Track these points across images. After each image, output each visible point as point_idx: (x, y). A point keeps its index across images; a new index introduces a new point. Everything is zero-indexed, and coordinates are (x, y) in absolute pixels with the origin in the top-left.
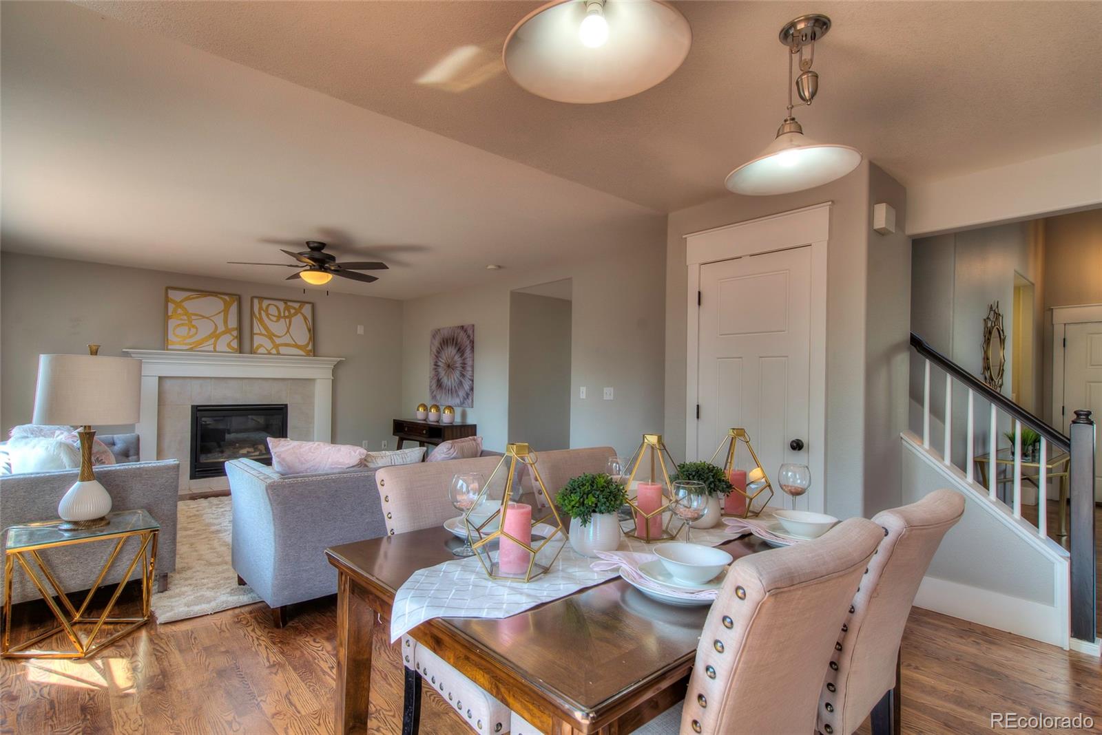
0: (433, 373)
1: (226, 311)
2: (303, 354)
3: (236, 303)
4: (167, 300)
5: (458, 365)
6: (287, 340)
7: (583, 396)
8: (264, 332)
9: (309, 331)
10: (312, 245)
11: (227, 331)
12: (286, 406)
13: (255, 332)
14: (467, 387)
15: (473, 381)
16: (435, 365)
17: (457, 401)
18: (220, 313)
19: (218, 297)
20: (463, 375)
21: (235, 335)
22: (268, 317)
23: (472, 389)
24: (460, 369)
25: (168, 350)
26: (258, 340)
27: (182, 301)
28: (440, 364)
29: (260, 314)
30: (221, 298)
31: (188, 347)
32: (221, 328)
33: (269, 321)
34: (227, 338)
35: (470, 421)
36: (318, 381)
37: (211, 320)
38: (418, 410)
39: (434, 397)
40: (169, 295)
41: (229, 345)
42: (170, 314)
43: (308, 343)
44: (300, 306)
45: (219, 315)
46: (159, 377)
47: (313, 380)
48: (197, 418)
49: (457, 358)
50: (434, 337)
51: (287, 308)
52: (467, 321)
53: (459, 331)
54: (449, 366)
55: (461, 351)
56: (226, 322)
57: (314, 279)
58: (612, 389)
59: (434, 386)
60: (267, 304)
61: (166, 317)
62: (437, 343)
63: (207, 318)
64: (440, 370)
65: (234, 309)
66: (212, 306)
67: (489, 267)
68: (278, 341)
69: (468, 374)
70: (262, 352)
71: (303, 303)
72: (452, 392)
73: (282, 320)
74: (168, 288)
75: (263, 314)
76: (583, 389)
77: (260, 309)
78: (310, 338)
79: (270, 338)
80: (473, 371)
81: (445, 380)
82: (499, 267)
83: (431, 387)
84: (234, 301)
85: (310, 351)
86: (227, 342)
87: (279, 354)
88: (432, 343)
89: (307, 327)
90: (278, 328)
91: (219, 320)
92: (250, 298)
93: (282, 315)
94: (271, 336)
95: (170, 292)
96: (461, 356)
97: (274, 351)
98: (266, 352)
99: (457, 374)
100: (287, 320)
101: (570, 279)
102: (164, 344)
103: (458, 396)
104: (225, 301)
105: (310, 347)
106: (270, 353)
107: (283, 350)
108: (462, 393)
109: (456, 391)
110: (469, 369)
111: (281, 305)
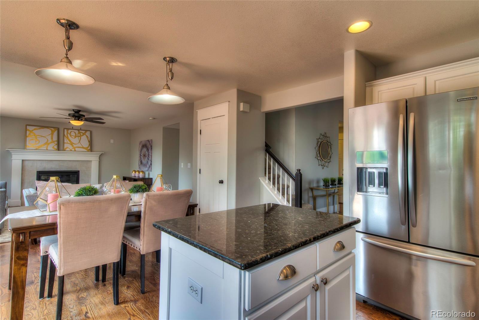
0: (139, 158)
1: (52, 134)
2: (86, 151)
3: (56, 131)
4: (26, 130)
5: (147, 155)
6: (79, 145)
7: (182, 166)
8: (69, 142)
9: (89, 142)
10: (75, 111)
11: (53, 142)
12: (79, 171)
13: (65, 142)
14: (149, 164)
15: (151, 161)
16: (140, 155)
17: (147, 169)
18: (49, 135)
19: (49, 129)
20: (148, 159)
21: (56, 143)
22: (71, 136)
23: (151, 164)
24: (147, 157)
25: (26, 149)
26: (66, 146)
27: (33, 130)
28: (142, 155)
29: (67, 135)
30: (50, 129)
31: (35, 148)
32: (50, 141)
33: (71, 138)
34: (53, 144)
35: (151, 177)
36: (93, 161)
37: (45, 137)
38: (132, 173)
39: (140, 168)
40: (27, 128)
41: (53, 147)
42: (27, 135)
43: (88, 147)
44: (85, 132)
45: (49, 136)
46: (22, 160)
47: (91, 161)
48: (39, 176)
49: (147, 153)
50: (140, 144)
51: (79, 133)
52: (149, 139)
53: (147, 142)
54: (144, 156)
55: (148, 150)
56: (52, 138)
57: (76, 123)
58: (190, 164)
59: (140, 163)
60: (70, 131)
61: (26, 136)
62: (141, 146)
63: (44, 137)
64: (142, 157)
65: (56, 133)
66: (47, 132)
67: (150, 119)
68: (75, 146)
69: (150, 159)
70: (68, 150)
71: (86, 131)
72: (145, 165)
73: (77, 138)
74: (27, 125)
75: (69, 135)
76: (182, 164)
77: (68, 133)
78: (89, 145)
79: (72, 145)
80: (152, 157)
81: (143, 161)
82: (154, 119)
83: (139, 163)
84: (56, 130)
85: (89, 150)
86: (53, 146)
87: (75, 151)
88: (139, 147)
89: (88, 140)
90: (75, 141)
91: (49, 138)
92: (63, 129)
93: (77, 135)
94: (72, 144)
95: (27, 126)
96: (148, 152)
97: (73, 150)
98: (70, 150)
99: (147, 159)
100: (79, 138)
101: (179, 123)
102: (24, 147)
103: (147, 167)
104: (52, 130)
105: (89, 148)
106: (71, 151)
107: (77, 149)
108: (148, 166)
109: (146, 165)
110: (150, 157)
111: (77, 132)
